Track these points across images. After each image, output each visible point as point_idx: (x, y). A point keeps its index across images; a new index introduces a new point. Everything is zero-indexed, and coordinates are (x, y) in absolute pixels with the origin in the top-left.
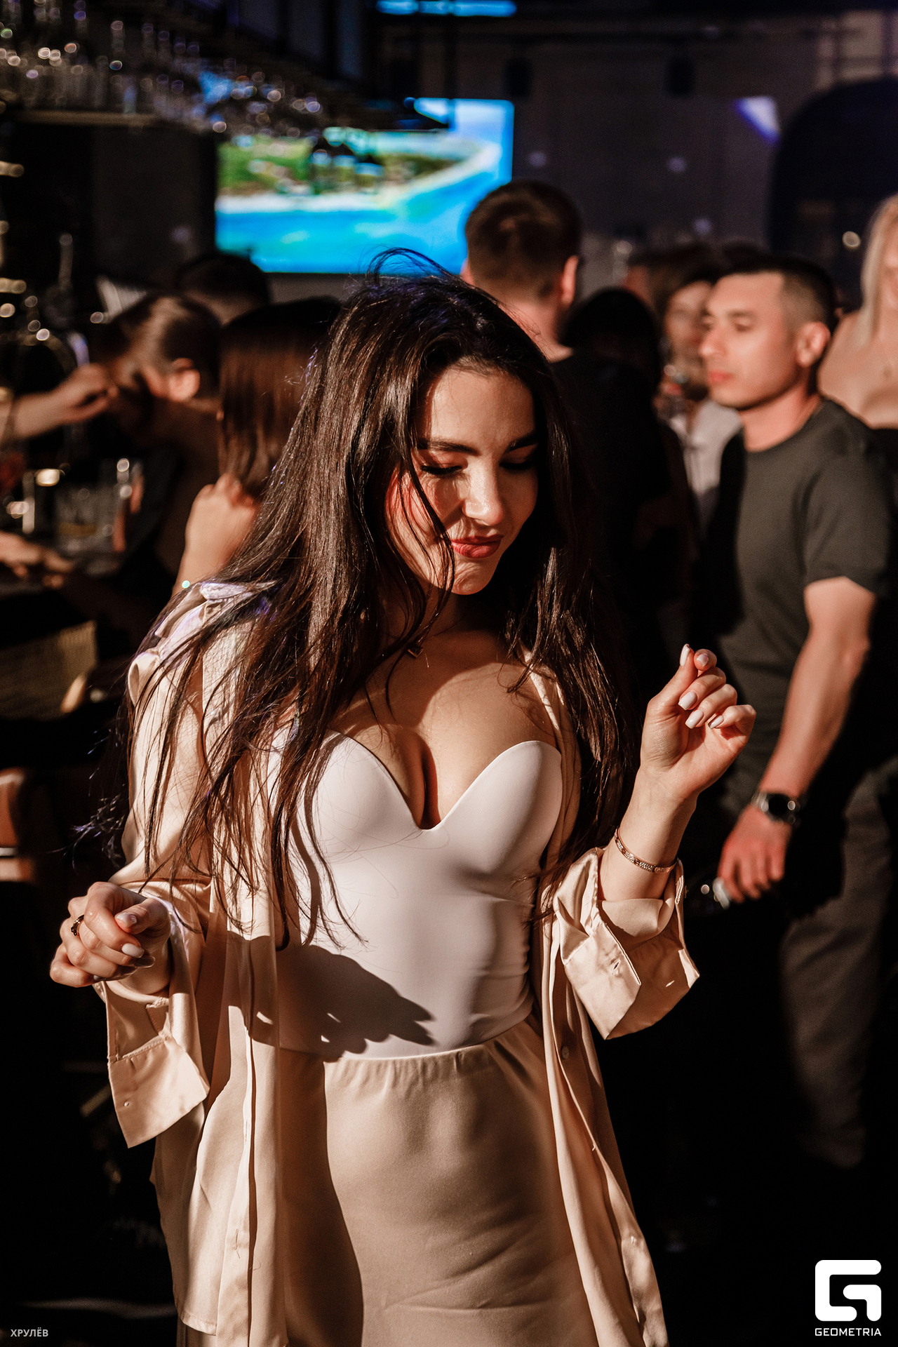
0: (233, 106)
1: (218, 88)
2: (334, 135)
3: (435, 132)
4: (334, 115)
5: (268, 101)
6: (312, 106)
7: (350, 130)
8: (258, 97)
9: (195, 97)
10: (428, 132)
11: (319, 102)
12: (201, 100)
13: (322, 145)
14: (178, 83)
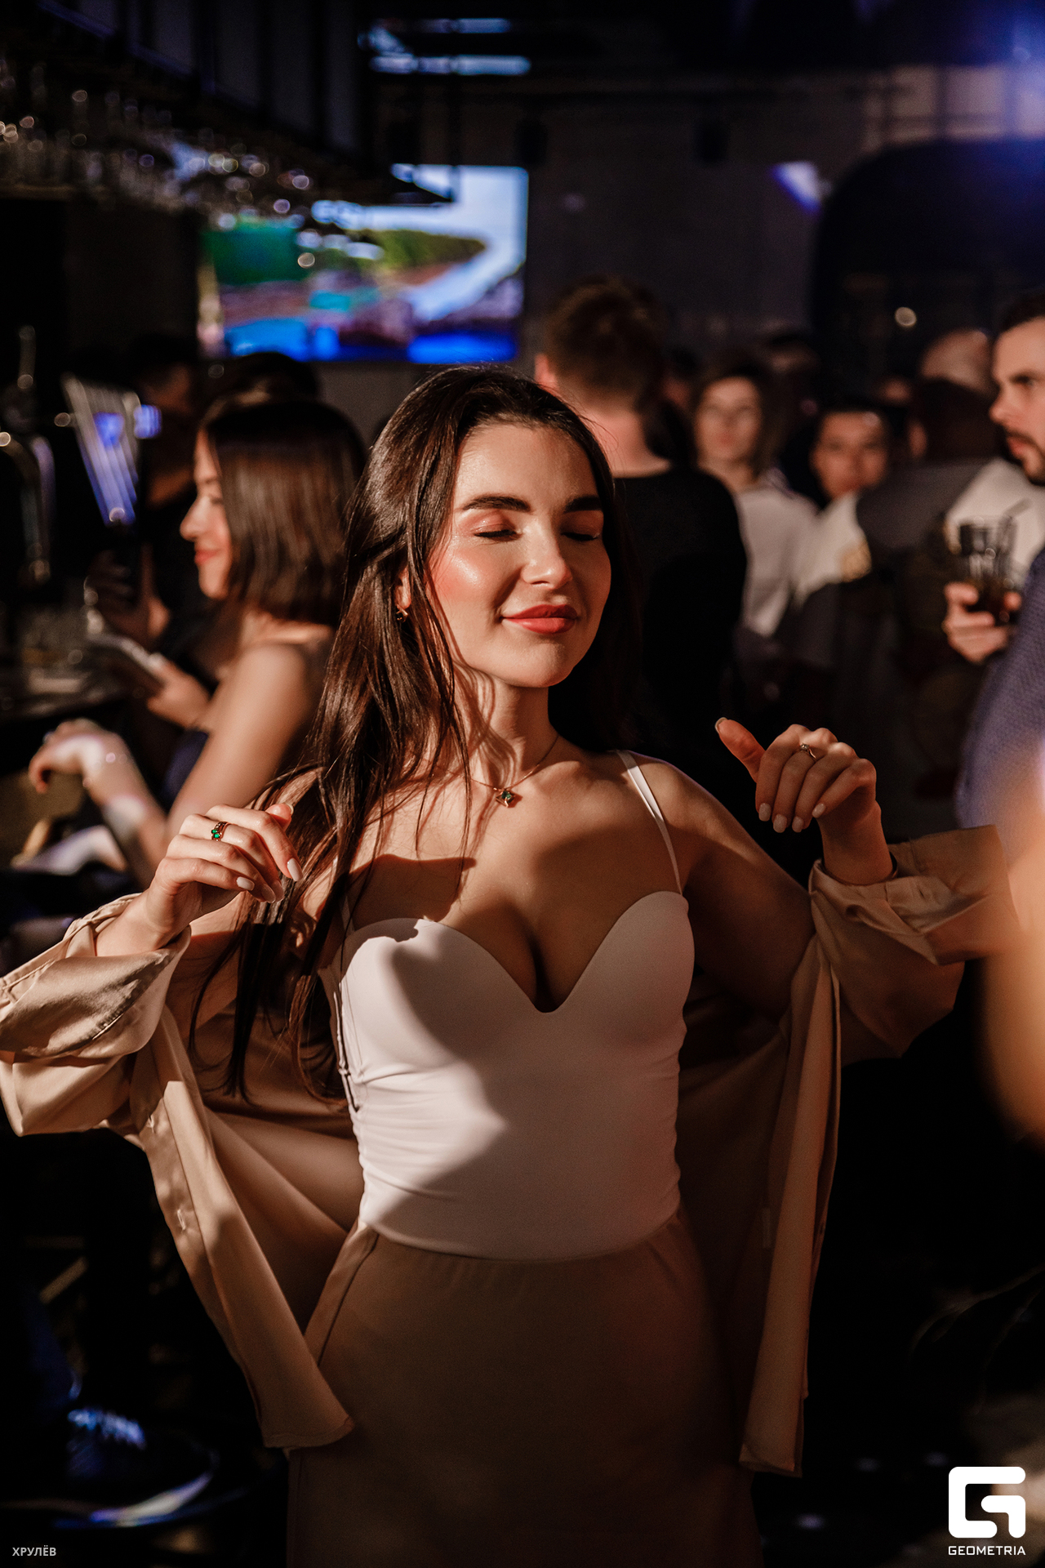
0: (208, 180)
1: (192, 161)
2: (323, 210)
3: (437, 207)
4: (326, 189)
5: (249, 175)
6: (300, 181)
7: (342, 204)
8: (239, 172)
9: (167, 173)
10: (430, 206)
11: (307, 175)
12: (172, 177)
13: (310, 224)
14: (147, 158)
